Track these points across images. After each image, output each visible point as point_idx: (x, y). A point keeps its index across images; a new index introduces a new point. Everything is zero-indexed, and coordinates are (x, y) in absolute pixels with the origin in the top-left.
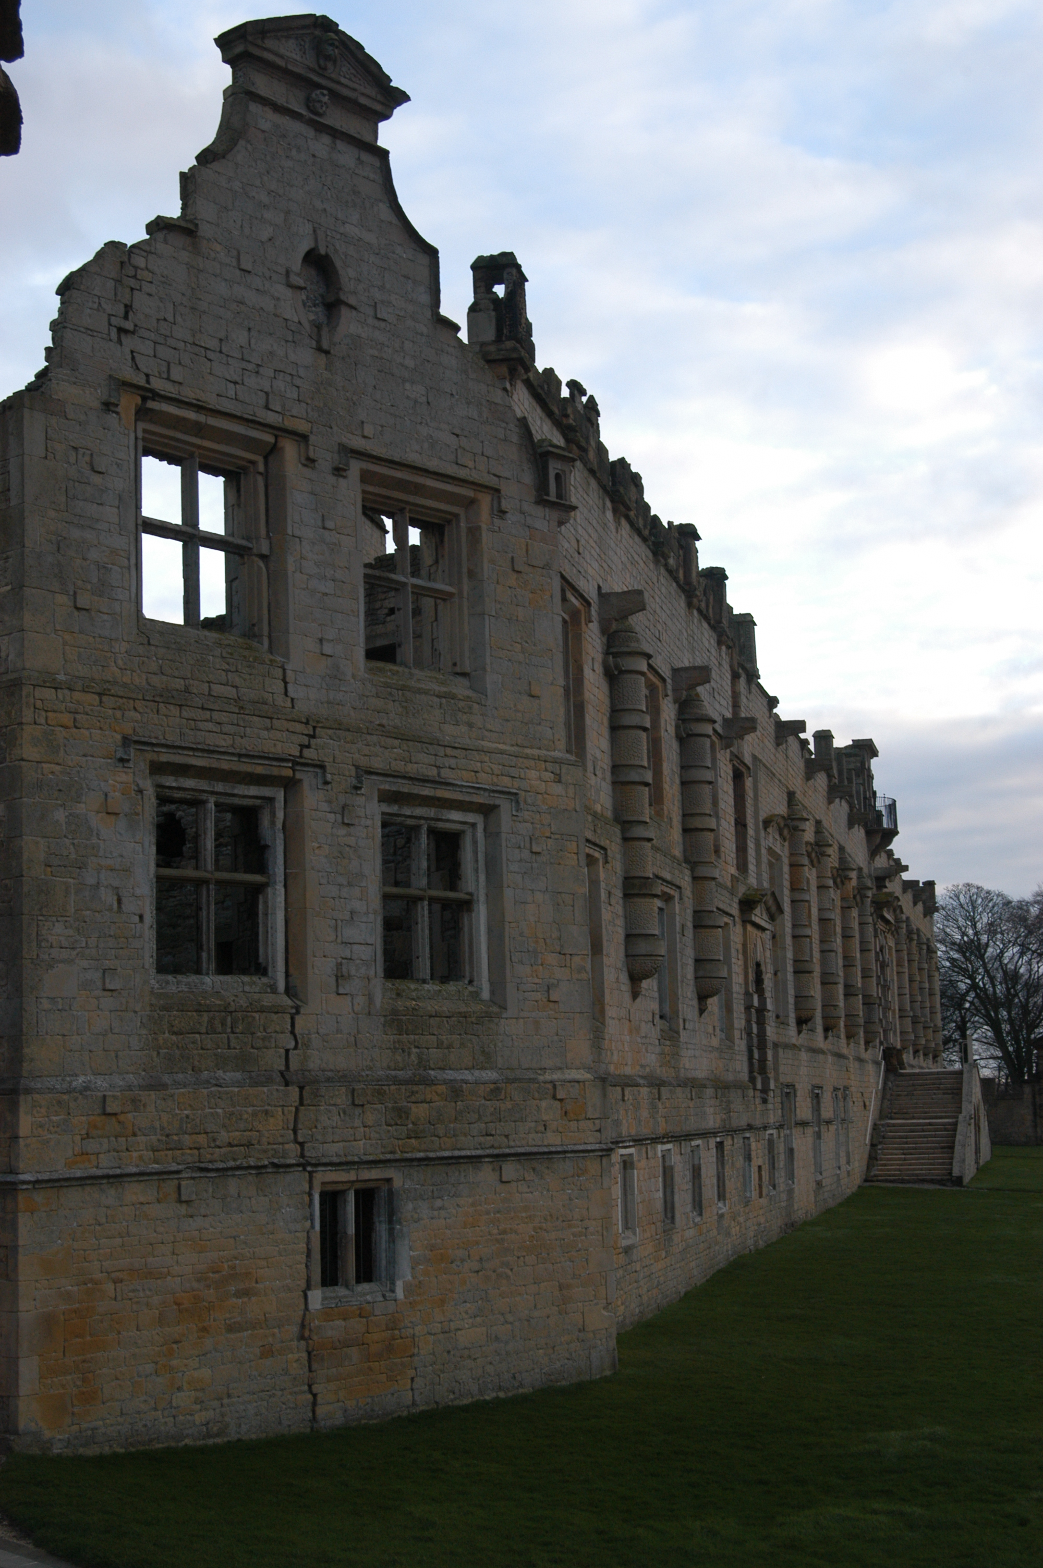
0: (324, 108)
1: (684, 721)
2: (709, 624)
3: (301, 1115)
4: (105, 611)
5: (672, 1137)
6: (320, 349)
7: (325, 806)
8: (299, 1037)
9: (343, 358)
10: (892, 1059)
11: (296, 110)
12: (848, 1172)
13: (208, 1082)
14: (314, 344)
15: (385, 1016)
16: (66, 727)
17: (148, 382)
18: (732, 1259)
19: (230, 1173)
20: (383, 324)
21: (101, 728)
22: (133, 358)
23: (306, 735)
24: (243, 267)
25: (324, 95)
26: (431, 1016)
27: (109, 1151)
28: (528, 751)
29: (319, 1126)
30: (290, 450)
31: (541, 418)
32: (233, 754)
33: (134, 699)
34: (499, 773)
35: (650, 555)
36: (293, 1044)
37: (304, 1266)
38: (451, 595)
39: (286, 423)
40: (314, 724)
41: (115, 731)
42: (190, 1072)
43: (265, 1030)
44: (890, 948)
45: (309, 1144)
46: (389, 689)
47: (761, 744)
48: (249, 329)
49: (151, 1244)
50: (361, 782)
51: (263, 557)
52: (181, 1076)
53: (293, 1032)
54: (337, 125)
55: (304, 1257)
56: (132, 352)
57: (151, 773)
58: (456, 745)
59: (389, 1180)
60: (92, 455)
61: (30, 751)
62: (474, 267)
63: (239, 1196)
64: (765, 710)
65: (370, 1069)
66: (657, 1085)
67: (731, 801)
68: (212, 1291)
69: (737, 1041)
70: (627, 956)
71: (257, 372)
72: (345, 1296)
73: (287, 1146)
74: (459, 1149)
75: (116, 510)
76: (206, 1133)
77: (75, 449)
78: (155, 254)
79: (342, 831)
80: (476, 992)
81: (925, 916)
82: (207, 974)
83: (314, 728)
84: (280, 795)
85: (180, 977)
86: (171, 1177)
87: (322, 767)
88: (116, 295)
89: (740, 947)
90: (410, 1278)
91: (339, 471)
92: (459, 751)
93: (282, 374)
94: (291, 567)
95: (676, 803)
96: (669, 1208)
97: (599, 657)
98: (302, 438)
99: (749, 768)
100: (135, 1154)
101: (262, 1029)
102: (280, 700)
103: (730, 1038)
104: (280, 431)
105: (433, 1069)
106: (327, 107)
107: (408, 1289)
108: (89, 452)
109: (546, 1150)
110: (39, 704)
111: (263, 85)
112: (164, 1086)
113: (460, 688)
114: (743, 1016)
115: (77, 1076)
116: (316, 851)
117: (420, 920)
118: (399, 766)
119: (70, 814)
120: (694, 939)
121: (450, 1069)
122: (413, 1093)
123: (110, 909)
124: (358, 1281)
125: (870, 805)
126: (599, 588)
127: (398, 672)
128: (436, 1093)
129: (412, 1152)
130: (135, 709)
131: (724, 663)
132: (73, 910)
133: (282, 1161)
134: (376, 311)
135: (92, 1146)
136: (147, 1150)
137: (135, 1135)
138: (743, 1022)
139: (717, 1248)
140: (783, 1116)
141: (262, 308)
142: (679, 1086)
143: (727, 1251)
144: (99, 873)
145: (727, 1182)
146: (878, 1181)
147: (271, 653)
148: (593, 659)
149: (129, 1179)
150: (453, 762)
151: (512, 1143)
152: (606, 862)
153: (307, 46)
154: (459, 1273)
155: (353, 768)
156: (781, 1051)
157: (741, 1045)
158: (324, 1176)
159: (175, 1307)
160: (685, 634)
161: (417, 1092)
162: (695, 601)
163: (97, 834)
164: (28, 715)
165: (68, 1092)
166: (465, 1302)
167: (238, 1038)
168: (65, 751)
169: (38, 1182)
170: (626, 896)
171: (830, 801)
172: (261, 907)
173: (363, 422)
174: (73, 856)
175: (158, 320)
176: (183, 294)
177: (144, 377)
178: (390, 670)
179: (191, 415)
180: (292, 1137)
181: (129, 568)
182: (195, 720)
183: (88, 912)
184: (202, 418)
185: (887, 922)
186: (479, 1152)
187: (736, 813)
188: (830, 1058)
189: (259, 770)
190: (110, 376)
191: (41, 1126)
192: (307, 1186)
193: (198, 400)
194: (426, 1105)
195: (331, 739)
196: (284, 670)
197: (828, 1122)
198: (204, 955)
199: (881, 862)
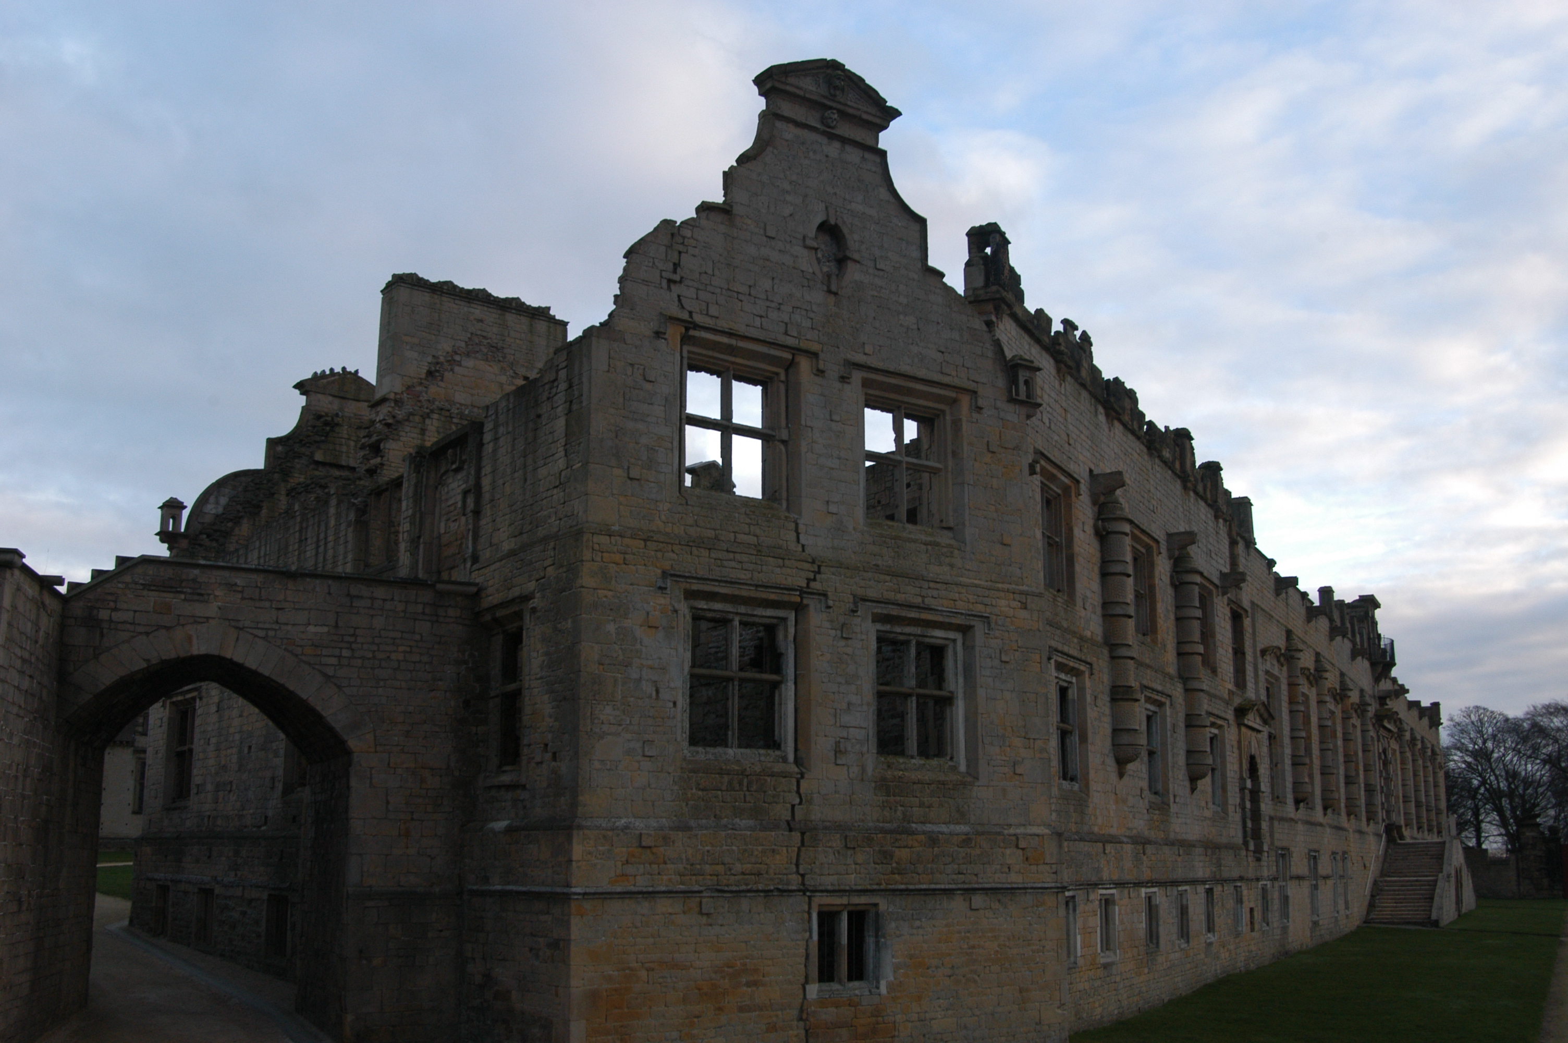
0: (835, 123)
1: (1177, 572)
2: (1206, 502)
3: (802, 854)
4: (652, 480)
5: (1156, 883)
6: (829, 291)
7: (827, 625)
8: (803, 795)
9: (849, 297)
10: (1392, 832)
11: (813, 124)
12: (1347, 916)
13: (726, 826)
14: (825, 288)
15: (875, 782)
16: (617, 564)
17: (691, 316)
18: (1220, 976)
19: (742, 894)
20: (881, 273)
21: (645, 565)
22: (680, 300)
23: (813, 572)
24: (769, 234)
25: (834, 114)
26: (914, 783)
27: (644, 874)
28: (1000, 586)
29: (817, 863)
30: (804, 364)
31: (1029, 344)
32: (751, 585)
33: (672, 544)
34: (974, 601)
35: (1145, 450)
36: (798, 801)
37: (802, 966)
38: (939, 470)
39: (801, 344)
40: (819, 564)
41: (657, 567)
42: (713, 818)
43: (775, 789)
44: (1394, 751)
45: (809, 876)
46: (884, 539)
47: (1260, 594)
48: (773, 278)
49: (677, 944)
50: (857, 607)
51: (784, 442)
52: (704, 821)
53: (798, 792)
54: (847, 136)
55: (803, 959)
56: (679, 296)
57: (686, 598)
58: (938, 580)
59: (876, 905)
60: (644, 369)
61: (587, 580)
62: (967, 234)
63: (750, 911)
64: (1265, 569)
65: (863, 821)
66: (1141, 843)
67: (1229, 634)
68: (727, 981)
69: (1231, 814)
70: (1113, 745)
71: (779, 309)
72: (838, 990)
73: (790, 876)
74: (936, 884)
75: (663, 408)
76: (723, 864)
77: (632, 365)
78: (699, 227)
79: (842, 643)
80: (955, 766)
81: (1430, 727)
82: (732, 747)
83: (819, 567)
84: (792, 616)
85: (708, 749)
86: (694, 895)
87: (825, 595)
88: (666, 256)
89: (1235, 744)
90: (891, 978)
91: (844, 379)
92: (940, 585)
93: (799, 310)
94: (804, 448)
95: (1170, 633)
96: (1153, 936)
97: (1091, 522)
98: (814, 355)
99: (1246, 611)
100: (665, 877)
101: (772, 789)
102: (793, 546)
103: (1225, 811)
104: (796, 351)
105: (916, 823)
106: (837, 122)
107: (890, 987)
108: (642, 367)
109: (1009, 886)
110: (596, 547)
111: (787, 109)
112: (689, 828)
113: (945, 538)
114: (1238, 795)
115: (621, 818)
116: (820, 658)
117: (909, 711)
118: (891, 596)
119: (619, 627)
120: (1186, 736)
121: (930, 823)
122: (896, 840)
123: (650, 697)
124: (850, 979)
125: (1374, 644)
126: (1091, 471)
127: (893, 526)
128: (917, 840)
129: (895, 884)
130: (672, 551)
131: (1221, 532)
132: (620, 697)
133: (786, 887)
134: (876, 264)
135: (630, 870)
136: (675, 875)
137: (665, 863)
138: (1238, 801)
139: (1205, 967)
140: (1277, 871)
141: (783, 264)
142: (1167, 844)
143: (1216, 970)
144: (641, 670)
145: (1216, 918)
146: (1374, 923)
147: (789, 512)
148: (1083, 523)
149: (660, 895)
150: (935, 593)
151: (980, 880)
152: (1092, 674)
153: (821, 81)
154: (935, 976)
155: (851, 599)
156: (1276, 823)
157: (1235, 817)
158: (820, 900)
159: (696, 991)
160: (1181, 509)
161: (900, 840)
162: (1189, 485)
163: (641, 642)
164: (587, 555)
165: (612, 829)
166: (938, 998)
167: (752, 795)
168: (616, 581)
169: (585, 894)
170: (1113, 700)
171: (1332, 639)
172: (777, 698)
173: (864, 344)
174: (621, 657)
175: (700, 273)
176: (721, 255)
177: (688, 314)
178: (887, 525)
179: (725, 340)
180: (795, 870)
181: (672, 450)
182: (721, 560)
183: (632, 699)
184: (733, 342)
185: (1389, 731)
186: (953, 886)
187: (1234, 644)
188: (1328, 830)
189: (773, 597)
190: (661, 313)
191: (590, 853)
192: (806, 907)
193: (731, 329)
194: (907, 850)
195: (833, 574)
196: (797, 525)
197: (1326, 878)
198: (730, 733)
199: (1385, 685)
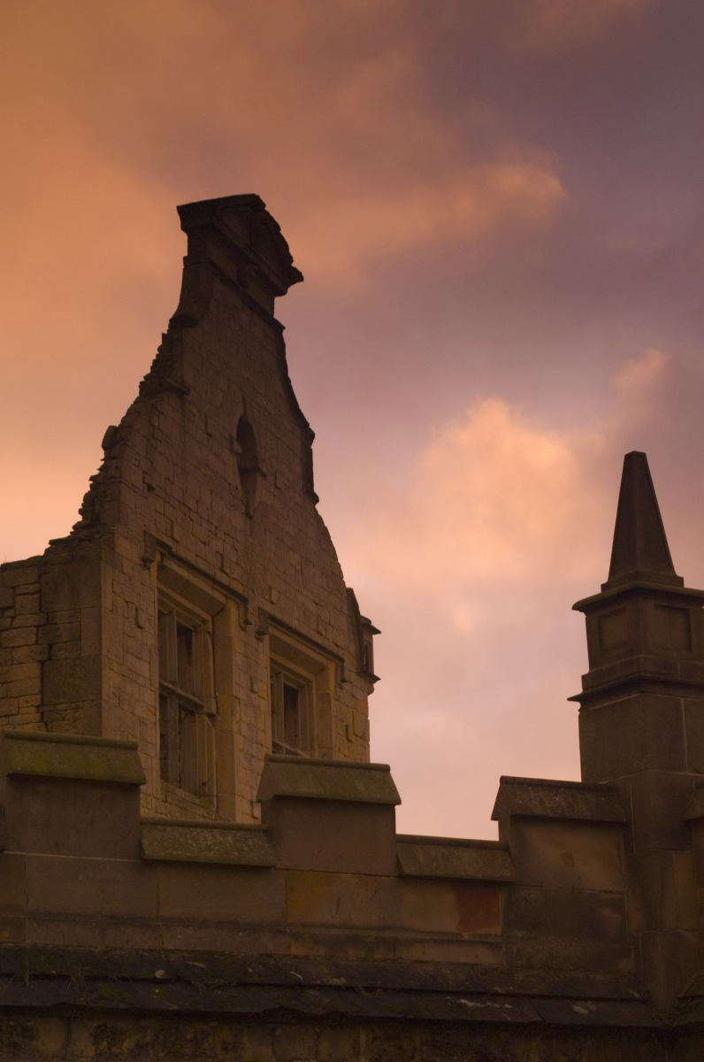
6: (247, 515)
9: (259, 524)
14: (244, 509)
20: (278, 492)
24: (209, 431)
25: (250, 269)
30: (234, 612)
39: (233, 585)
48: (212, 492)
51: (211, 716)
60: (136, 610)
71: (216, 535)
77: (127, 602)
91: (260, 634)
93: (228, 538)
94: (235, 728)
98: (243, 601)
104: (228, 592)
106: (252, 281)
108: (134, 607)
134: (275, 479)
141: (217, 472)
173: (270, 588)
175: (165, 479)
176: (178, 455)
179: (186, 574)
184: (191, 577)
190: (145, 532)
193: (187, 559)
